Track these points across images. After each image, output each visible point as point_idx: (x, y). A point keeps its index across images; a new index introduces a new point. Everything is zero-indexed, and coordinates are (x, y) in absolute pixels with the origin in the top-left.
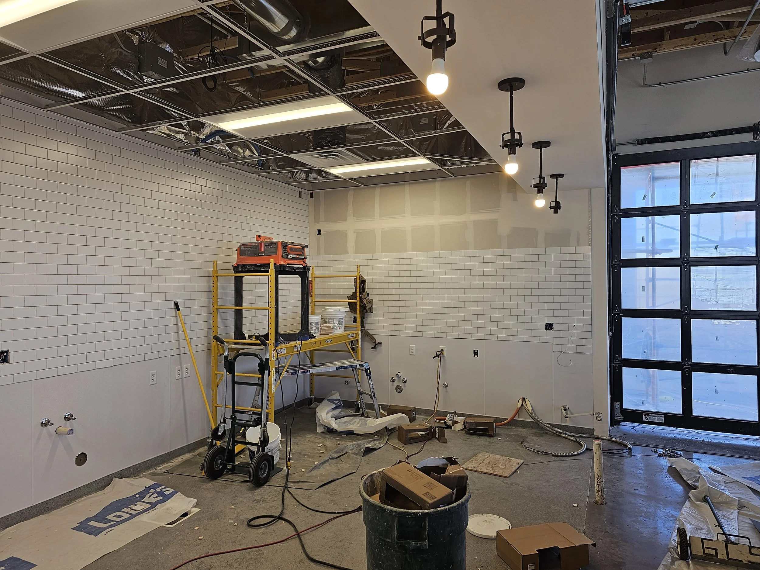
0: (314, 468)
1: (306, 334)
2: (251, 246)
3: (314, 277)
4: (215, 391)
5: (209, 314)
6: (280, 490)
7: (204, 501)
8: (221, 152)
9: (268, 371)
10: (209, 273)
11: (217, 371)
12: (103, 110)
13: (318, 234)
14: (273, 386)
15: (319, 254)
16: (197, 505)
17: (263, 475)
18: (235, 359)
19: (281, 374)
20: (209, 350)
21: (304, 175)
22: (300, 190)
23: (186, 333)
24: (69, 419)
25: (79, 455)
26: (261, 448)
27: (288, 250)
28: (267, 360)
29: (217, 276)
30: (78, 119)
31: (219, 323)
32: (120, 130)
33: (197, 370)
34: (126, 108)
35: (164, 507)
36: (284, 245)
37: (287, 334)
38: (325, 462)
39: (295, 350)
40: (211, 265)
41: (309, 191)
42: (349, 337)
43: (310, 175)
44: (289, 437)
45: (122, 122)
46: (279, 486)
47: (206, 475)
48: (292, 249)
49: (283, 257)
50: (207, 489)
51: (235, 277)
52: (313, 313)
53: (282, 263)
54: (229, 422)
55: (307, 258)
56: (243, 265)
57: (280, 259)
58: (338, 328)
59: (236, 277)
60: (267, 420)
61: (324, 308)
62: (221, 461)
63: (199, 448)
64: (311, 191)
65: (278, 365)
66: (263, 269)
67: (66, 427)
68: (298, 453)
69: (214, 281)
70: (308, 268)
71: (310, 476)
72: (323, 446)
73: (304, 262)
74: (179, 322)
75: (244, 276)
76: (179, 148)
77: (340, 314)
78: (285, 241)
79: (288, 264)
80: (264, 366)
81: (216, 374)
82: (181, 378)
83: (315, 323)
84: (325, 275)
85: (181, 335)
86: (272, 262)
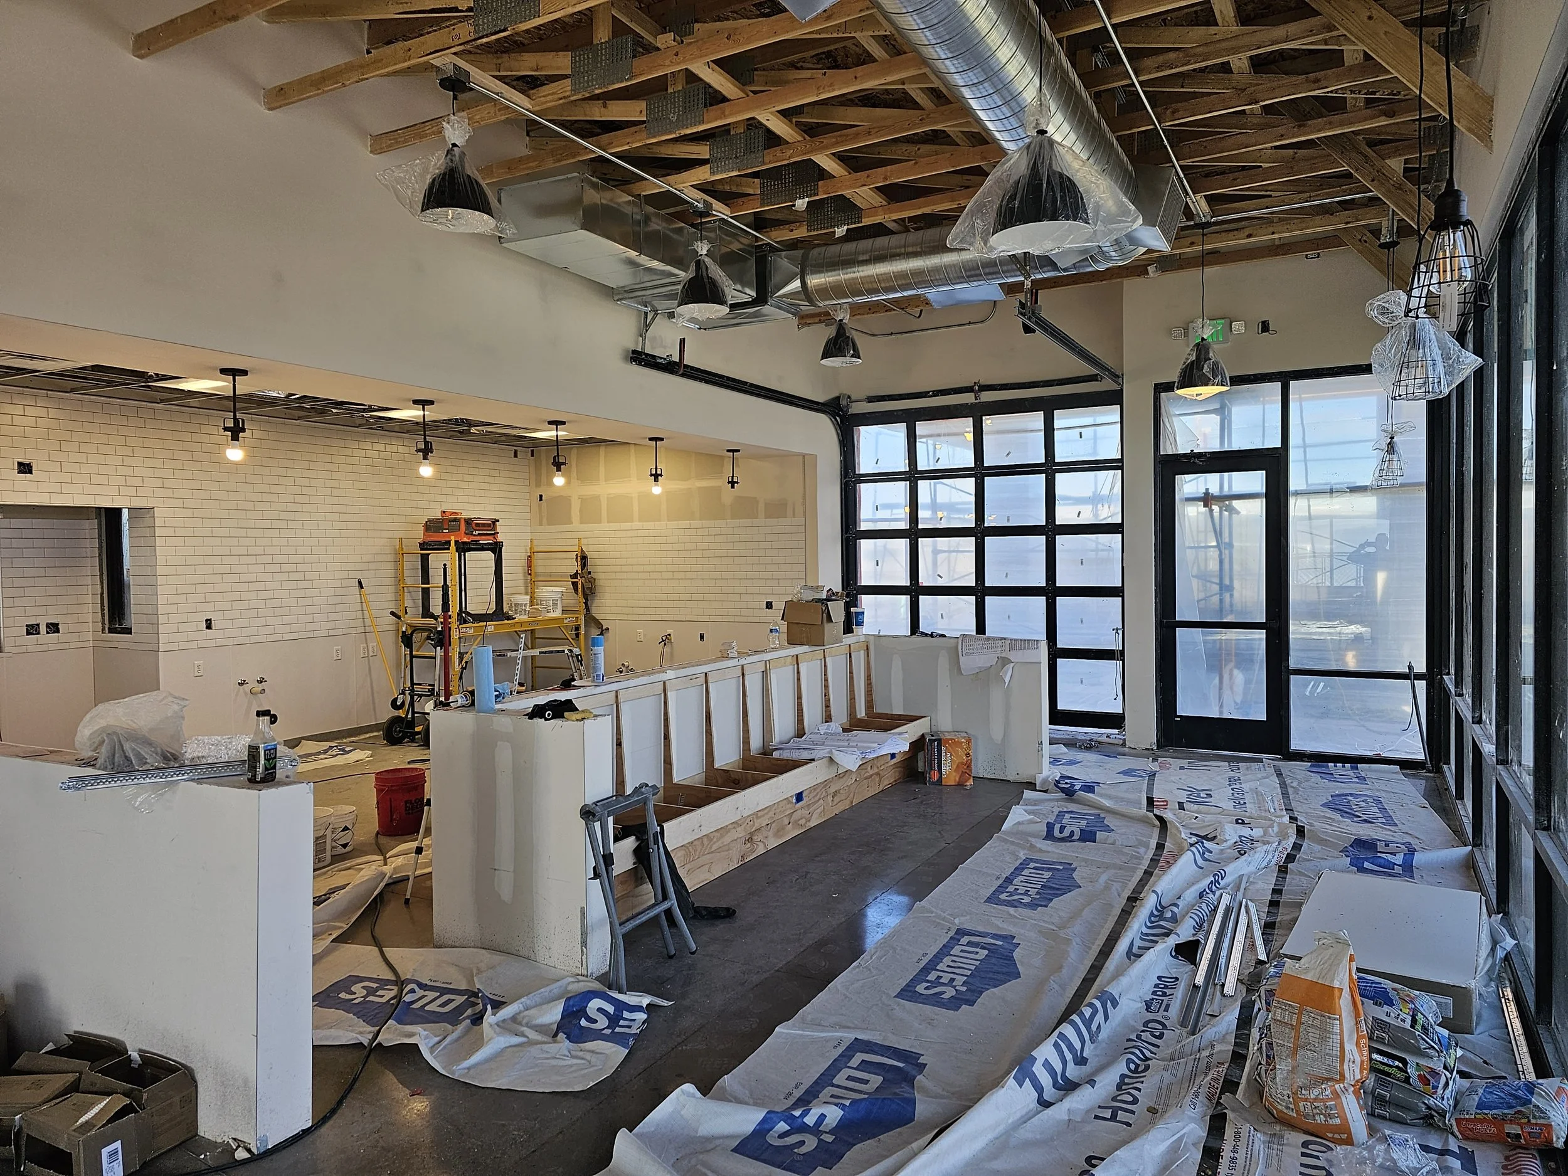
1: (501, 615)
2: (436, 521)
5: (396, 592)
11: (397, 646)
13: (538, 501)
15: (541, 524)
18: (412, 633)
20: (397, 630)
22: (518, 448)
23: (371, 612)
24: (261, 682)
27: (474, 526)
29: (403, 554)
36: (468, 521)
37: (476, 614)
40: (397, 542)
41: (530, 449)
42: (566, 621)
48: (477, 525)
49: (466, 534)
50: (388, 752)
51: (421, 554)
53: (465, 540)
54: (407, 693)
56: (428, 542)
57: (462, 535)
58: (552, 610)
62: (400, 729)
64: (534, 448)
66: (444, 546)
67: (259, 688)
69: (400, 559)
70: (500, 544)
73: (495, 537)
74: (363, 601)
75: (429, 554)
77: (558, 595)
78: (470, 517)
79: (473, 540)
82: (367, 656)
83: (516, 605)
85: (366, 612)
86: (453, 539)
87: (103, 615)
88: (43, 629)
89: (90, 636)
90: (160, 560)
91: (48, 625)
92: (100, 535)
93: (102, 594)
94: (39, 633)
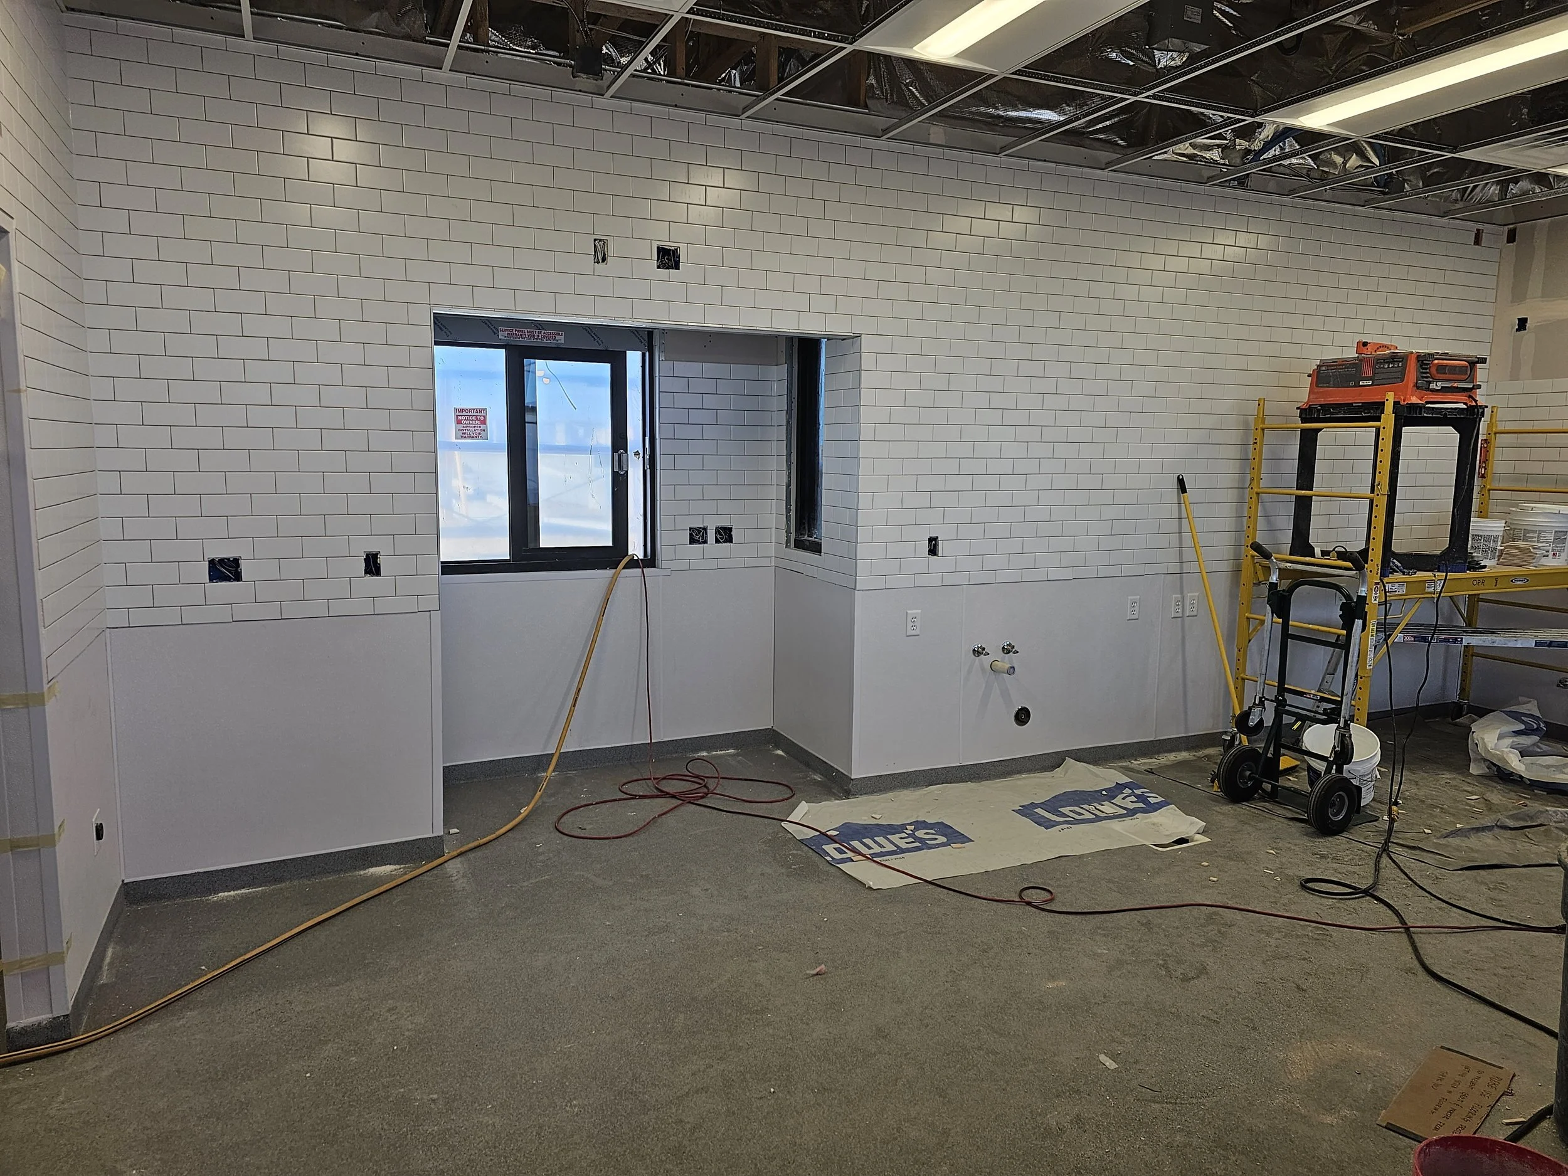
0: (1455, 833)
1: (1460, 558)
2: (1344, 365)
3: (1495, 433)
4: (1243, 650)
5: (1241, 502)
6: (1372, 850)
7: (1218, 829)
8: (1294, 171)
9: (1361, 621)
10: (1246, 423)
11: (1251, 613)
12: (1084, 133)
13: (1517, 330)
14: (1370, 655)
16: (1204, 832)
17: (1335, 815)
18: (1291, 589)
19: (1390, 636)
20: (1237, 571)
21: (1495, 189)
22: (1480, 227)
23: (1195, 536)
24: (1008, 652)
25: (1019, 710)
26: (1334, 767)
27: (1433, 370)
28: (1362, 600)
29: (1263, 430)
30: (1045, 161)
31: (1261, 523)
32: (1108, 164)
33: (1212, 604)
34: (1121, 121)
35: (1148, 820)
36: (1424, 360)
37: (1411, 555)
38: (1483, 829)
39: (1427, 590)
40: (1253, 408)
41: (1506, 228)
43: (1511, 186)
44: (1398, 767)
45: (1111, 150)
46: (1371, 844)
47: (1221, 791)
48: (1441, 369)
49: (1418, 388)
50: (1223, 814)
51: (1302, 430)
52: (1482, 514)
53: (1414, 400)
54: (1270, 707)
55: (1479, 387)
56: (1321, 405)
57: (1410, 391)
58: (1551, 554)
59: (1304, 432)
60: (1352, 719)
61: (1517, 506)
62: (1250, 774)
63: (1206, 747)
64: (1511, 226)
65: (1386, 615)
66: (1370, 412)
67: (1004, 662)
68: (1417, 799)
69: (1256, 439)
70: (1480, 411)
71: (1444, 845)
72: (1482, 800)
73: (1470, 397)
74: (1184, 515)
75: (1320, 430)
76: (1210, 179)
77: (1560, 522)
78: (1427, 351)
79: (1428, 403)
80: (1353, 610)
81: (1248, 618)
82: (1181, 615)
83: (1488, 538)
84: (1528, 426)
85: (1187, 538)
86: (1390, 398)
87: (788, 518)
88: (711, 535)
89: (771, 550)
90: (866, 431)
91: (718, 530)
92: (790, 391)
93: (789, 485)
94: (705, 542)
